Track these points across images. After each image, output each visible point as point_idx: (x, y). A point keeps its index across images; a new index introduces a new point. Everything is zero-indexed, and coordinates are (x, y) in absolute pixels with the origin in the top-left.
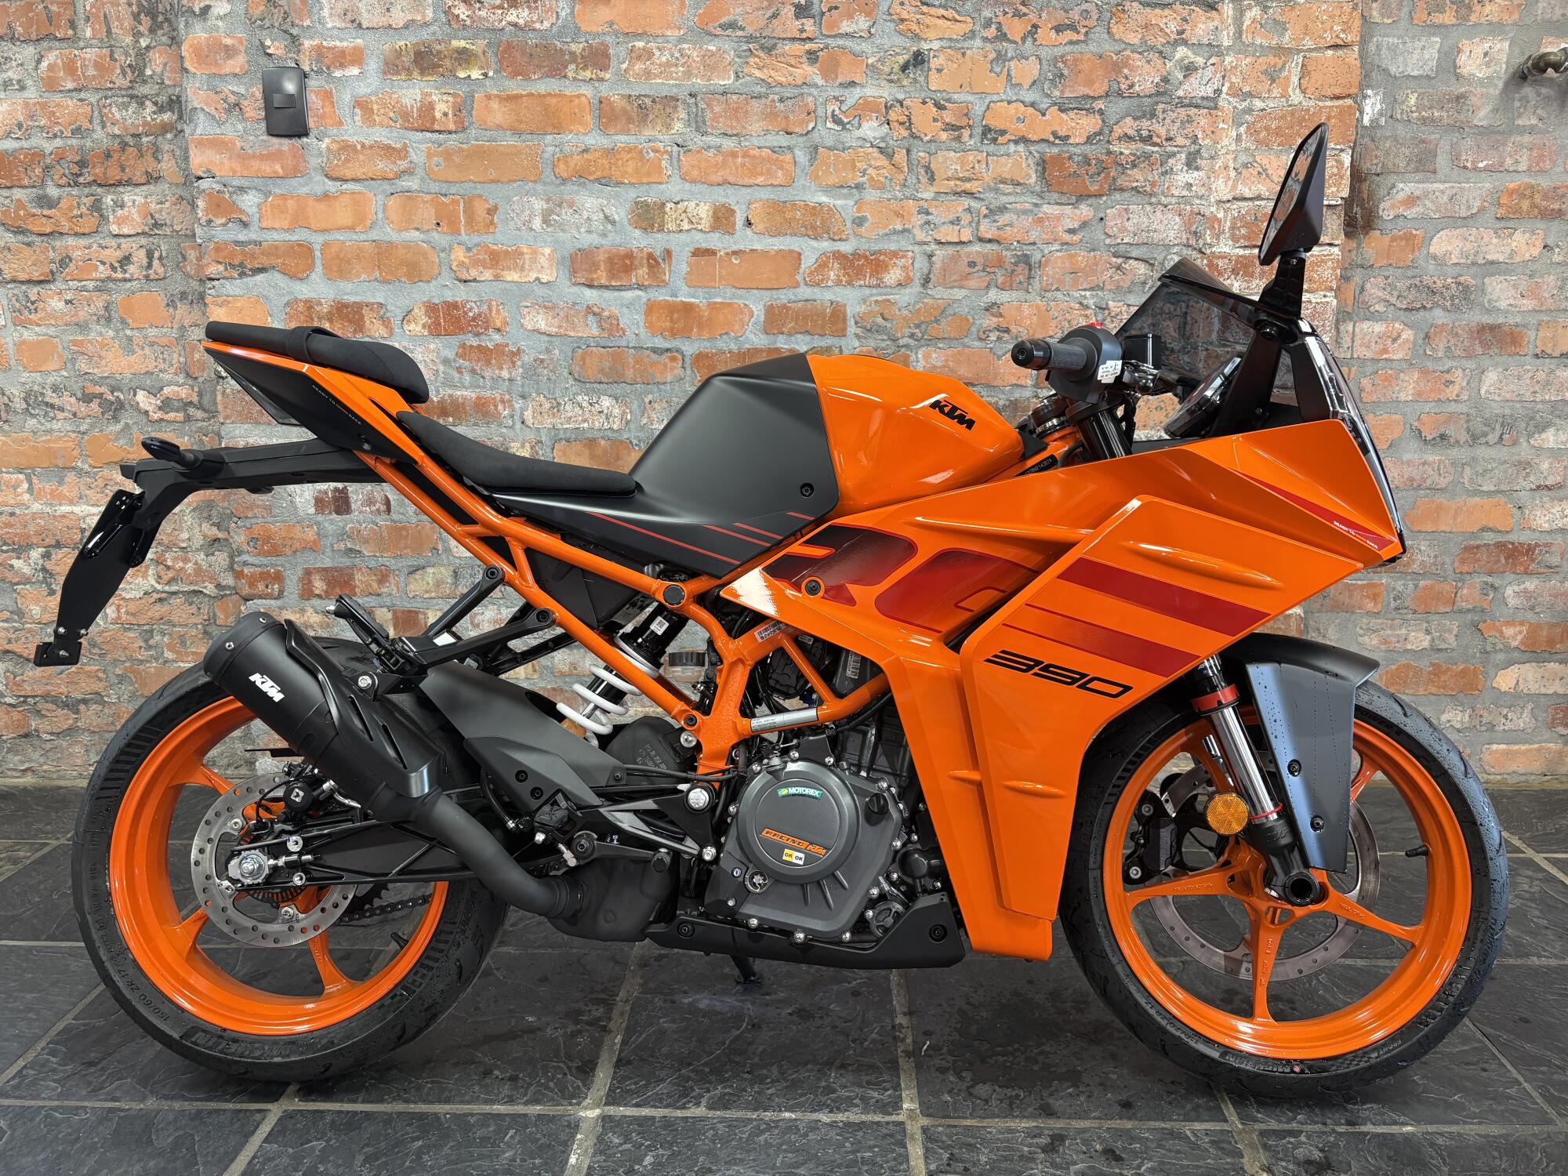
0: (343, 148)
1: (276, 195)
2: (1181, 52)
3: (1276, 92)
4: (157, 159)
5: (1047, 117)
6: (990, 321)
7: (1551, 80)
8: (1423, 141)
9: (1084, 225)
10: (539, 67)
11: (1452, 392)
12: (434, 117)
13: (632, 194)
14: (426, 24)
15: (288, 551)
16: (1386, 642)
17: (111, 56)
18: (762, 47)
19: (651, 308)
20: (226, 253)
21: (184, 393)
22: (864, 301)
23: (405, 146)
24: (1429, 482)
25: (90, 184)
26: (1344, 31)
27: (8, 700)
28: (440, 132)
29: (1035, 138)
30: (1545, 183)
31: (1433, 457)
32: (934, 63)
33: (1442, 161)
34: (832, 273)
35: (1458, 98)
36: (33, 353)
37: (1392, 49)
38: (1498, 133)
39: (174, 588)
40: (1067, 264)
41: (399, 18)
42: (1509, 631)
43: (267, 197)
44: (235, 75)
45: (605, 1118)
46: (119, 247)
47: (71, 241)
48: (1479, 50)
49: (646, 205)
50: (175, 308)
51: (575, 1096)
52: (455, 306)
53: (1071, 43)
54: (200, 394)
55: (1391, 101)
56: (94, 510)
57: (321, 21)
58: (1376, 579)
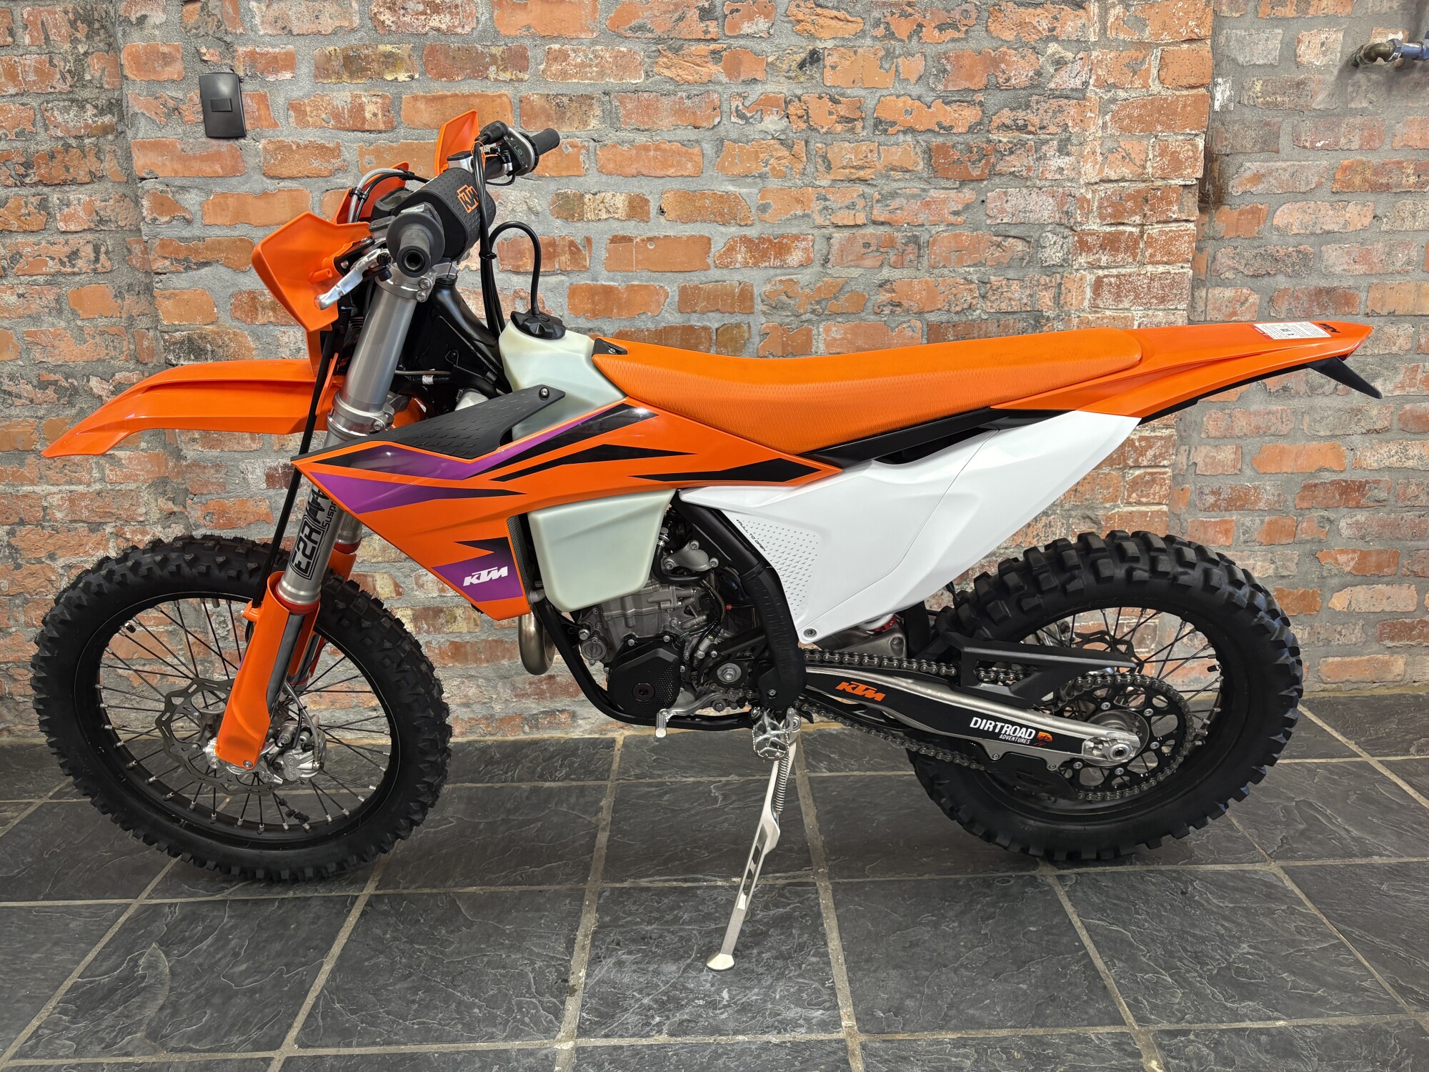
0: (279, 148)
1: (216, 194)
2: (1053, 47)
4: (99, 158)
5: (933, 109)
6: (884, 297)
7: (1380, 66)
8: (1267, 124)
9: (967, 207)
10: (462, 69)
12: (364, 119)
13: (552, 187)
14: (353, 30)
15: (242, 524)
17: (51, 61)
18: (670, 48)
19: (574, 291)
20: (171, 249)
21: (136, 378)
22: (769, 280)
23: (338, 145)
24: (1273, 429)
25: (35, 184)
26: (1197, 26)
28: (370, 131)
29: (922, 128)
30: (1375, 160)
31: (1276, 407)
32: (829, 61)
33: (1284, 141)
34: (739, 257)
35: (1298, 84)
37: (1240, 41)
38: (1333, 115)
40: (953, 244)
41: (327, 24)
42: (1342, 558)
43: (208, 196)
44: (173, 81)
45: (579, 1050)
46: (67, 243)
47: (20, 239)
48: (1317, 41)
49: (565, 196)
50: (123, 299)
51: (549, 1032)
53: (953, 40)
55: (1239, 87)
56: (54, 489)
57: (253, 29)
58: (1227, 516)
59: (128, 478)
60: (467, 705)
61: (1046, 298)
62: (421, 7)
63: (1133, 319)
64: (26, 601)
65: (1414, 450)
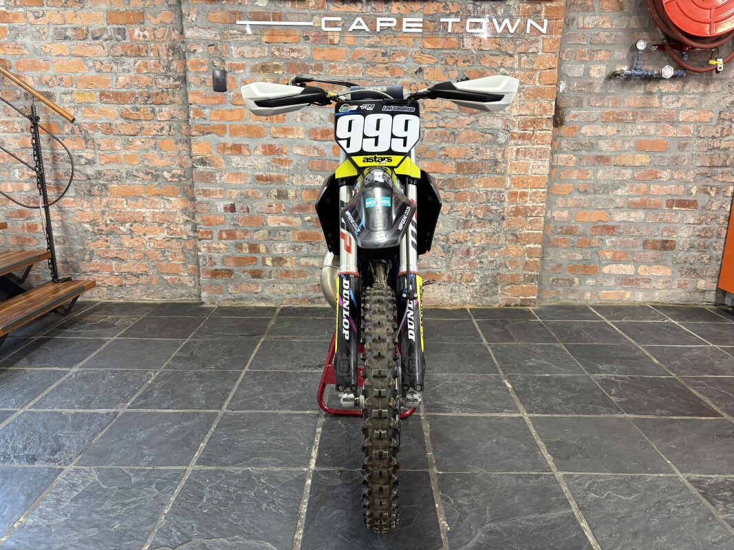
0: (238, 95)
1: (215, 110)
3: (531, 83)
4: (173, 96)
6: (442, 153)
7: (618, 78)
8: (579, 97)
9: (472, 122)
10: (301, 70)
11: (588, 177)
13: (329, 111)
14: (265, 57)
15: (214, 224)
16: (568, 257)
17: (159, 63)
18: (371, 65)
19: (335, 147)
20: (198, 128)
21: (179, 172)
24: (582, 205)
25: (151, 104)
26: (553, 64)
27: (116, 274)
30: (617, 111)
31: (582, 198)
32: (425, 71)
33: (585, 104)
35: (590, 84)
36: (130, 159)
37: (569, 68)
38: (602, 95)
39: (173, 237)
40: (467, 135)
41: (257, 55)
42: (607, 254)
43: (212, 110)
44: (204, 72)
46: (160, 124)
47: (144, 122)
48: (597, 69)
50: (178, 144)
52: (271, 146)
53: (468, 66)
54: (184, 173)
55: (569, 84)
56: (148, 210)
57: (232, 56)
58: (566, 237)
59: (174, 207)
60: (289, 293)
61: (499, 156)
62: (288, 50)
63: (530, 164)
64: (134, 250)
65: (633, 215)
